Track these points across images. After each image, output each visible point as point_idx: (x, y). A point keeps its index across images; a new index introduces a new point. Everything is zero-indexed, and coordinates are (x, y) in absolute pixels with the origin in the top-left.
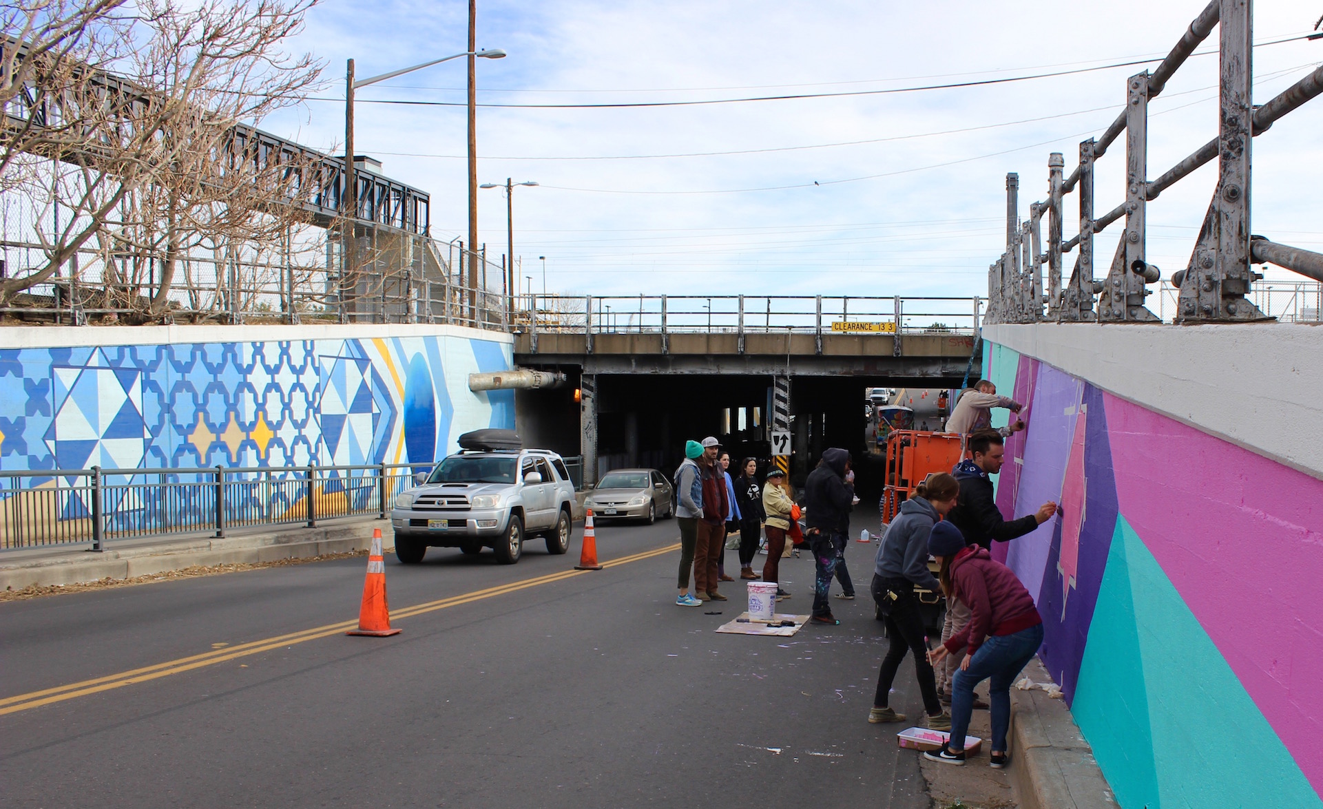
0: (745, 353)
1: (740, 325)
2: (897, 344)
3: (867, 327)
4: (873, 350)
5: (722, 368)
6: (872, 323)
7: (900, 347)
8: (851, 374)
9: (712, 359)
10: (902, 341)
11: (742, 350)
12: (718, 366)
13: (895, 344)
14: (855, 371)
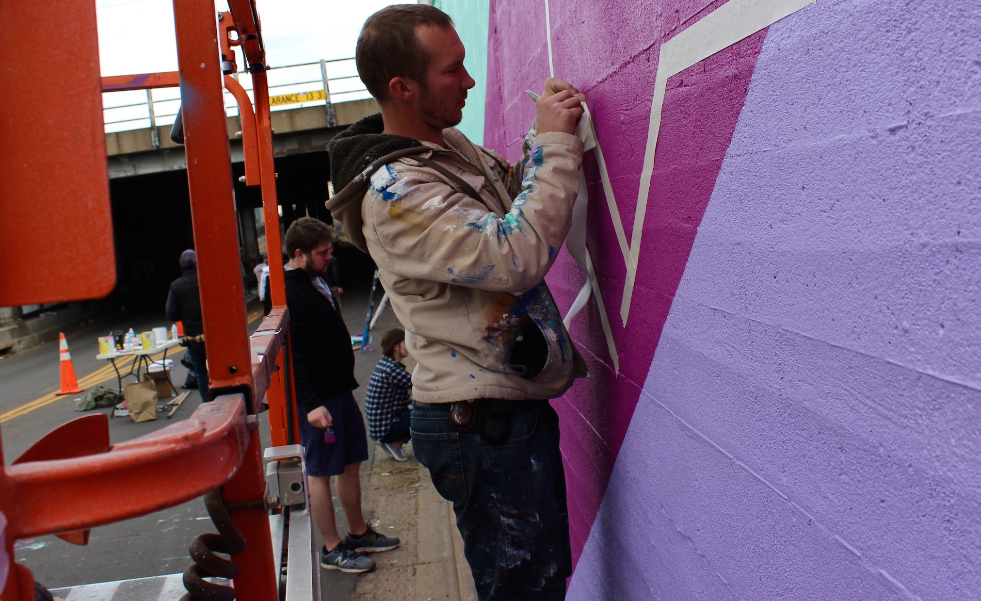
0: (162, 147)
1: (151, 116)
2: (329, 113)
3: (294, 98)
4: (303, 124)
5: (140, 168)
6: (298, 94)
7: (333, 116)
8: (283, 153)
9: (126, 159)
10: (335, 110)
11: (157, 144)
12: (134, 167)
13: (326, 113)
14: (288, 150)
